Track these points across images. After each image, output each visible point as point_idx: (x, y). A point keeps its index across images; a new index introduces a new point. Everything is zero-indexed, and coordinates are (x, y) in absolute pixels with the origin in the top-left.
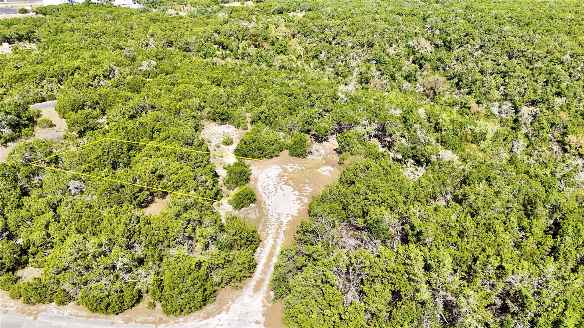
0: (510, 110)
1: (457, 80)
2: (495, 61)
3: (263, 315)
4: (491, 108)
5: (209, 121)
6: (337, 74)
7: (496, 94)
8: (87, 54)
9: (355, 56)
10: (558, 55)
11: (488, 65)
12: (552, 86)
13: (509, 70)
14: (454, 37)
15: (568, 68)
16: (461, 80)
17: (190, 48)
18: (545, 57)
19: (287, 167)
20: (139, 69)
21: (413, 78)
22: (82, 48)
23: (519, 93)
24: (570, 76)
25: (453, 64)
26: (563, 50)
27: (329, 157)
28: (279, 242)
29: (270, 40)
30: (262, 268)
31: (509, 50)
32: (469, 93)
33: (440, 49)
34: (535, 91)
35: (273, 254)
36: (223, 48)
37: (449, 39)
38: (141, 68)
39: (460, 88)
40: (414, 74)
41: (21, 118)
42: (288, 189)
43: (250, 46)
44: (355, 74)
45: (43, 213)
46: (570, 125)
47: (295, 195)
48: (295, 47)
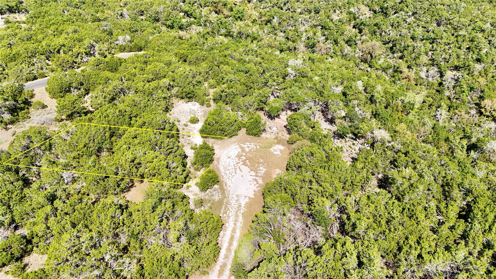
0: (436, 74)
1: (391, 45)
2: (425, 28)
4: (420, 73)
5: (178, 99)
6: (287, 38)
7: (424, 59)
8: (70, 29)
9: (303, 22)
10: (480, 23)
11: (419, 32)
12: (474, 52)
13: (437, 37)
14: (391, 3)
15: (488, 36)
16: (394, 45)
17: (159, 17)
18: (469, 25)
19: (245, 146)
20: (116, 43)
21: (353, 43)
22: (65, 21)
23: (445, 59)
24: (489, 44)
25: (388, 29)
26: (485, 19)
27: (280, 135)
28: (238, 225)
29: (229, 6)
30: (225, 253)
31: (438, 18)
32: (401, 58)
33: (377, 15)
34: (458, 56)
35: (234, 238)
36: (188, 16)
37: (386, 5)
38: (117, 42)
39: (393, 53)
40: (354, 39)
41: (18, 102)
42: (246, 169)
43: (211, 11)
44: (303, 39)
45: (43, 206)
46: (486, 90)
47: (251, 176)
48: (251, 13)
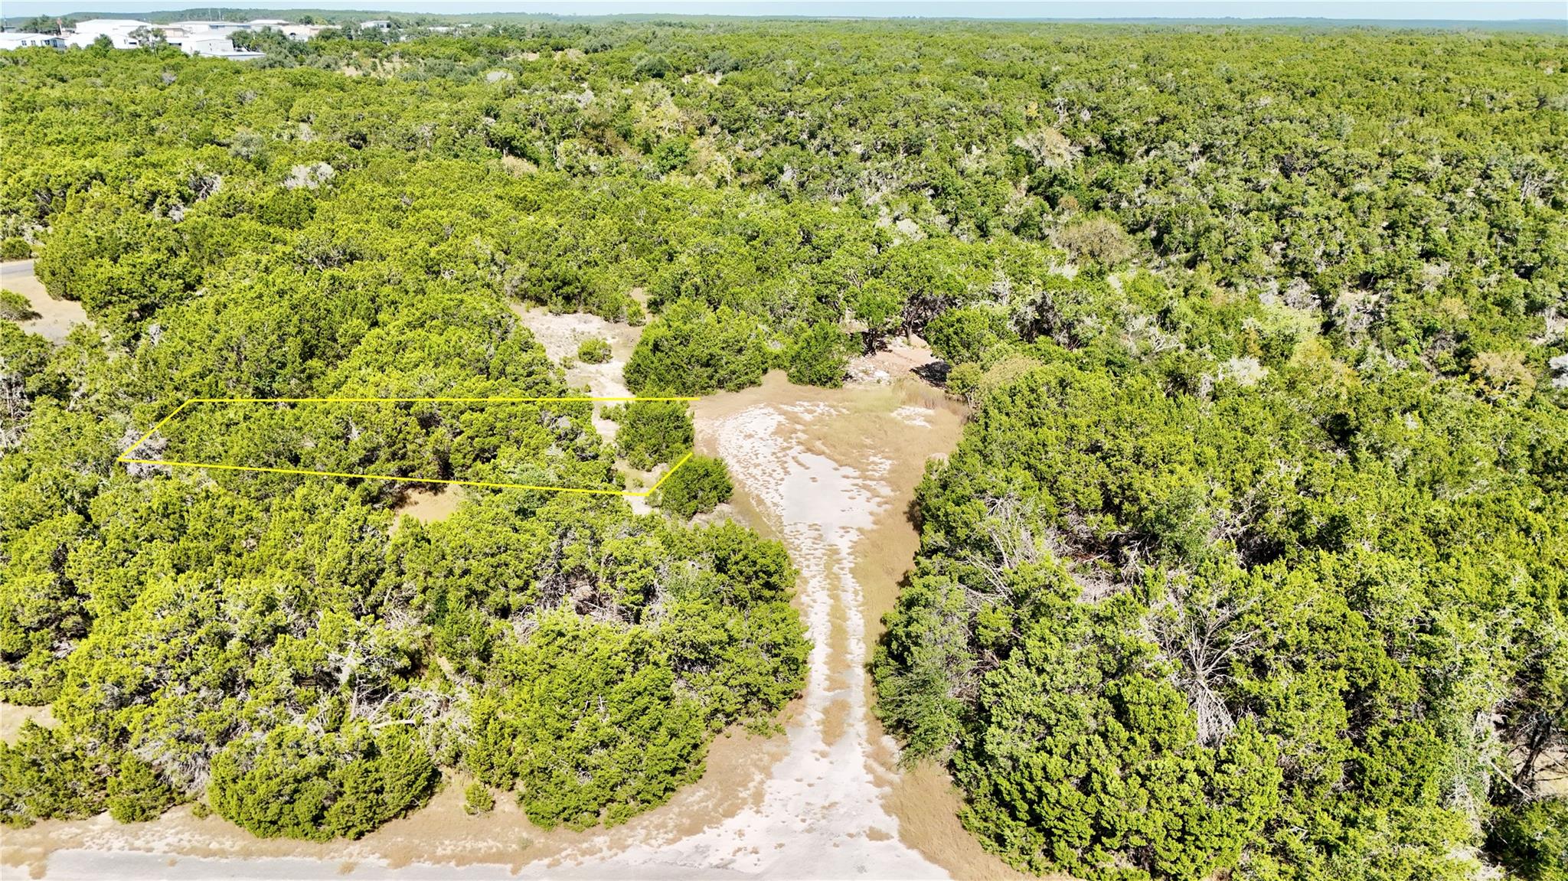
0: (1308, 300)
1: (1154, 233)
2: (1248, 180)
3: (888, 809)
5: (524, 305)
7: (1265, 263)
8: (120, 148)
9: (874, 179)
10: (1410, 159)
11: (1231, 192)
12: (1409, 236)
13: (1289, 202)
14: (1133, 125)
15: (1443, 192)
16: (1167, 229)
17: (418, 150)
18: (1378, 167)
19: (797, 409)
20: (283, 186)
21: (1035, 232)
22: (100, 139)
23: (1327, 255)
24: (1450, 211)
25: (1137, 192)
26: (1422, 147)
28: (848, 598)
29: (637, 140)
31: (1281, 152)
32: (1191, 264)
33: (1095, 158)
34: (1365, 249)
35: (845, 632)
37: (1117, 132)
39: (1164, 253)
40: (1038, 219)
45: (41, 518)
46: (1472, 330)
48: (709, 159)
